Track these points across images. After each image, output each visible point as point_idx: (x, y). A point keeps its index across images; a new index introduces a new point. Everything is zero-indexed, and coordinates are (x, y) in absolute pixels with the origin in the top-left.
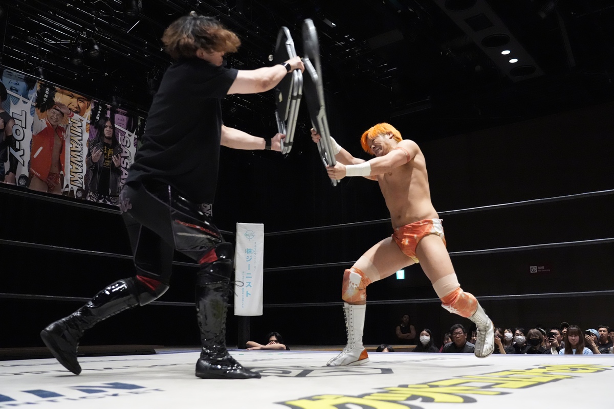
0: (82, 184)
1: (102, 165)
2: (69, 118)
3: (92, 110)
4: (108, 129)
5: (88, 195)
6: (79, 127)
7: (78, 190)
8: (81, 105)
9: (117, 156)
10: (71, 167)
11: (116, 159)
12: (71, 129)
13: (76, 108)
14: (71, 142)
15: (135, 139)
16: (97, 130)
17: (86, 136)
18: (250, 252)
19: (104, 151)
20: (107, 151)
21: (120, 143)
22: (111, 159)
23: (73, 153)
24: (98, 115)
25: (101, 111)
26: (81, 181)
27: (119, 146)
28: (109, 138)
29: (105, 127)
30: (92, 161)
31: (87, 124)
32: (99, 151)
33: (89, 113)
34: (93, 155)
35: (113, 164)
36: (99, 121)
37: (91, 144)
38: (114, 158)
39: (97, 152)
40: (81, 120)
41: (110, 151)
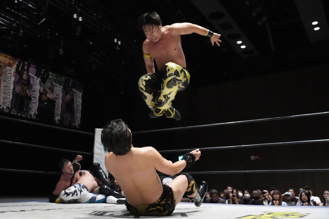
1: (21, 95)
2: (4, 69)
3: (17, 65)
5: (12, 111)
6: (9, 74)
8: (11, 62)
9: (29, 90)
10: (3, 95)
11: (29, 92)
13: (8, 63)
15: (40, 81)
16: (19, 76)
17: (13, 79)
19: (22, 87)
21: (31, 83)
22: (26, 92)
24: (20, 67)
25: (22, 66)
26: (8, 103)
27: (31, 85)
28: (25, 80)
29: (24, 74)
30: (15, 93)
31: (14, 72)
32: (20, 87)
33: (15, 66)
34: (16, 89)
35: (27, 94)
36: (20, 71)
37: (15, 83)
38: (28, 91)
39: (19, 88)
40: (11, 70)
41: (26, 88)
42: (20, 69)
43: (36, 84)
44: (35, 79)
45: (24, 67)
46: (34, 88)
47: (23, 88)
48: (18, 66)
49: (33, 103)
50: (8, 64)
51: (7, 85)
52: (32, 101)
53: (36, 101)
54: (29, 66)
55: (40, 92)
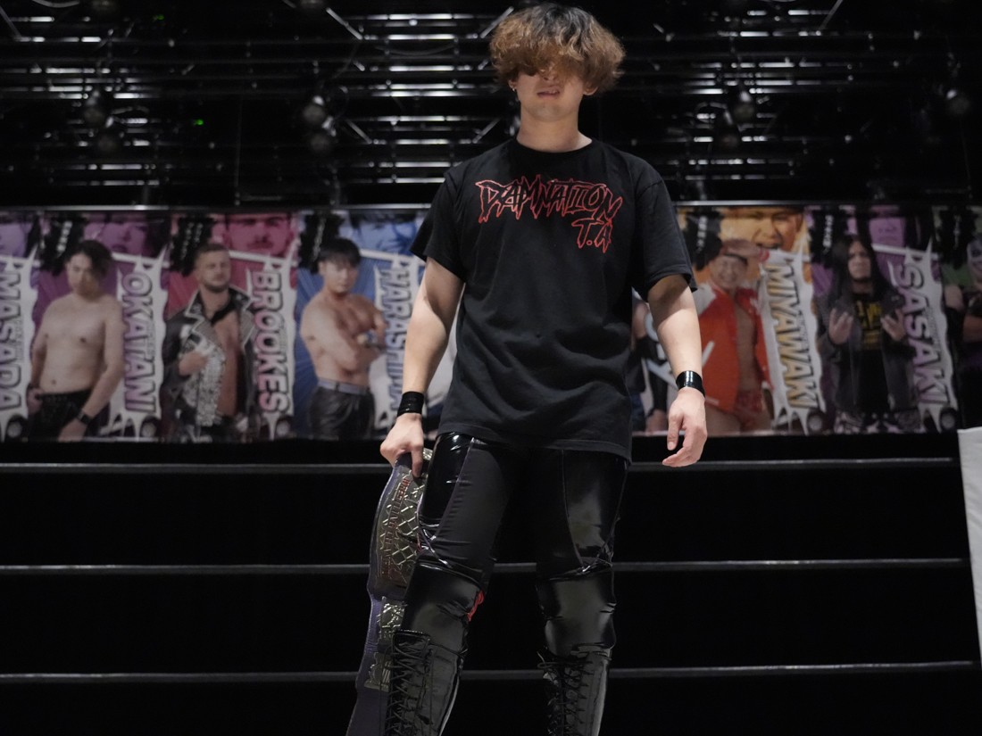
0: (817, 400)
1: (858, 347)
2: (761, 265)
3: (811, 232)
4: (857, 259)
5: (838, 420)
6: (787, 276)
7: (810, 416)
8: (783, 227)
9: (894, 316)
10: (785, 368)
11: (893, 322)
12: (769, 287)
13: (773, 237)
14: (776, 314)
15: (934, 263)
16: (830, 272)
17: (807, 291)
19: (858, 311)
20: (865, 311)
21: (894, 282)
22: (879, 327)
23: (784, 338)
24: (828, 236)
25: (833, 227)
26: (812, 394)
27: (895, 291)
28: (863, 281)
29: (850, 257)
30: (832, 343)
31: (805, 264)
32: (846, 314)
33: (803, 239)
34: (833, 329)
35: (886, 336)
36: (831, 249)
37: (822, 307)
38: (886, 323)
39: (842, 320)
40: (789, 261)
41: (874, 309)
42: (827, 243)
43: (918, 282)
44: (909, 260)
45: (846, 227)
46: (915, 301)
47: (862, 314)
48: (817, 235)
49: (922, 365)
50: (771, 241)
51: (789, 322)
52: (920, 358)
53: (939, 355)
54: (864, 219)
55: (947, 310)
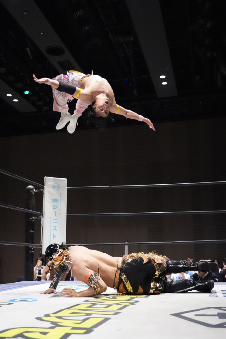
18: (56, 201)
